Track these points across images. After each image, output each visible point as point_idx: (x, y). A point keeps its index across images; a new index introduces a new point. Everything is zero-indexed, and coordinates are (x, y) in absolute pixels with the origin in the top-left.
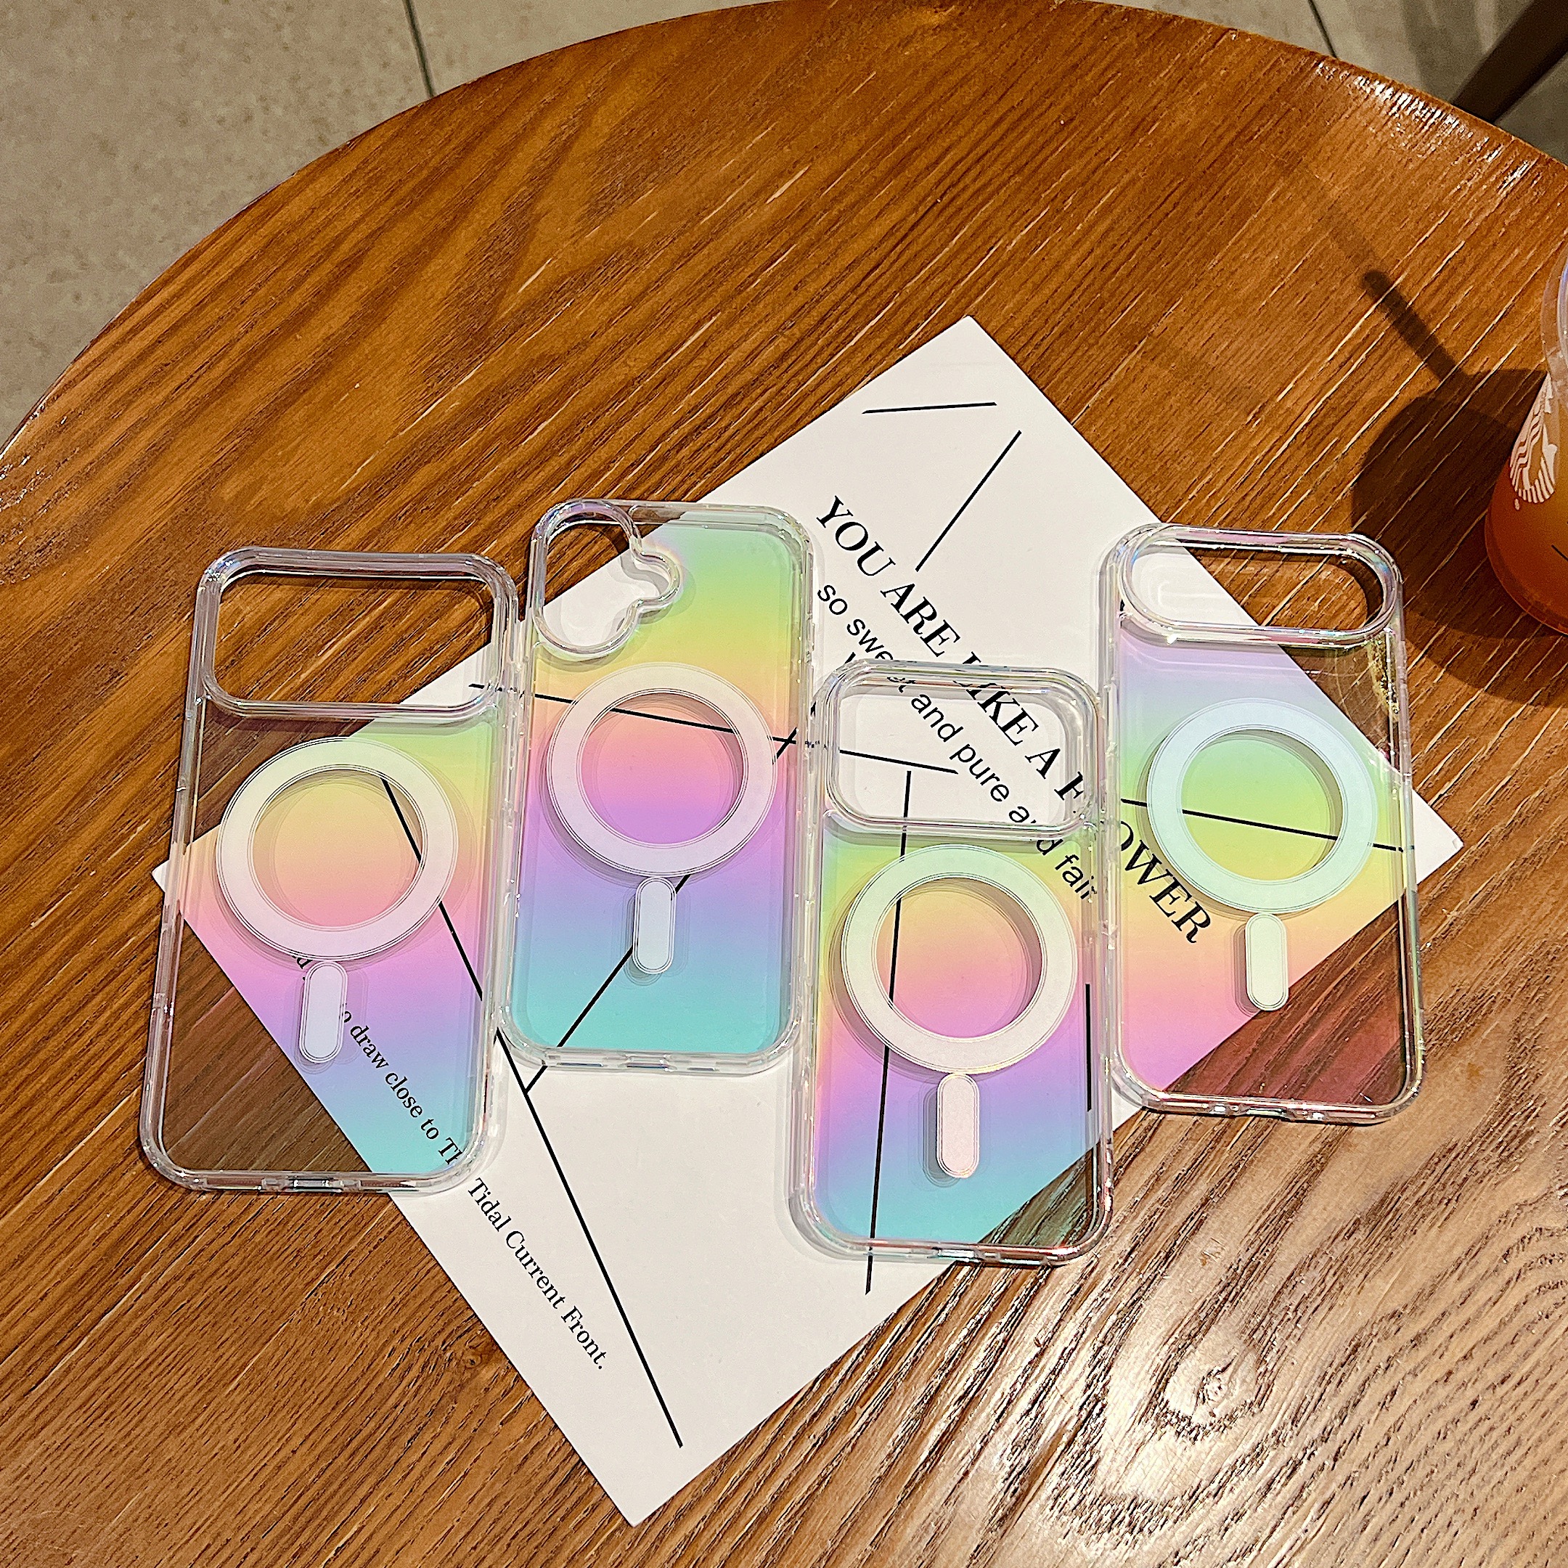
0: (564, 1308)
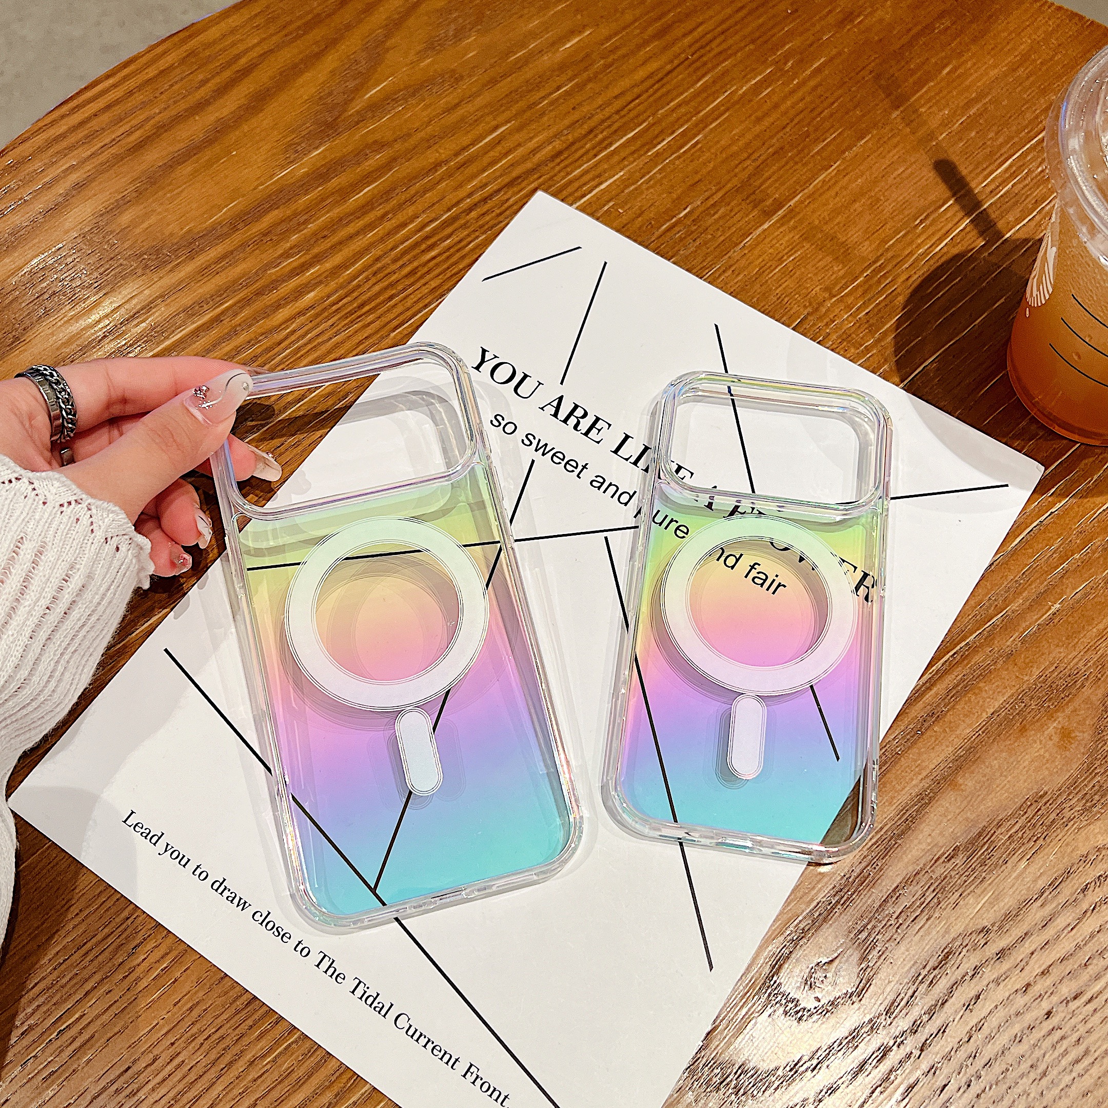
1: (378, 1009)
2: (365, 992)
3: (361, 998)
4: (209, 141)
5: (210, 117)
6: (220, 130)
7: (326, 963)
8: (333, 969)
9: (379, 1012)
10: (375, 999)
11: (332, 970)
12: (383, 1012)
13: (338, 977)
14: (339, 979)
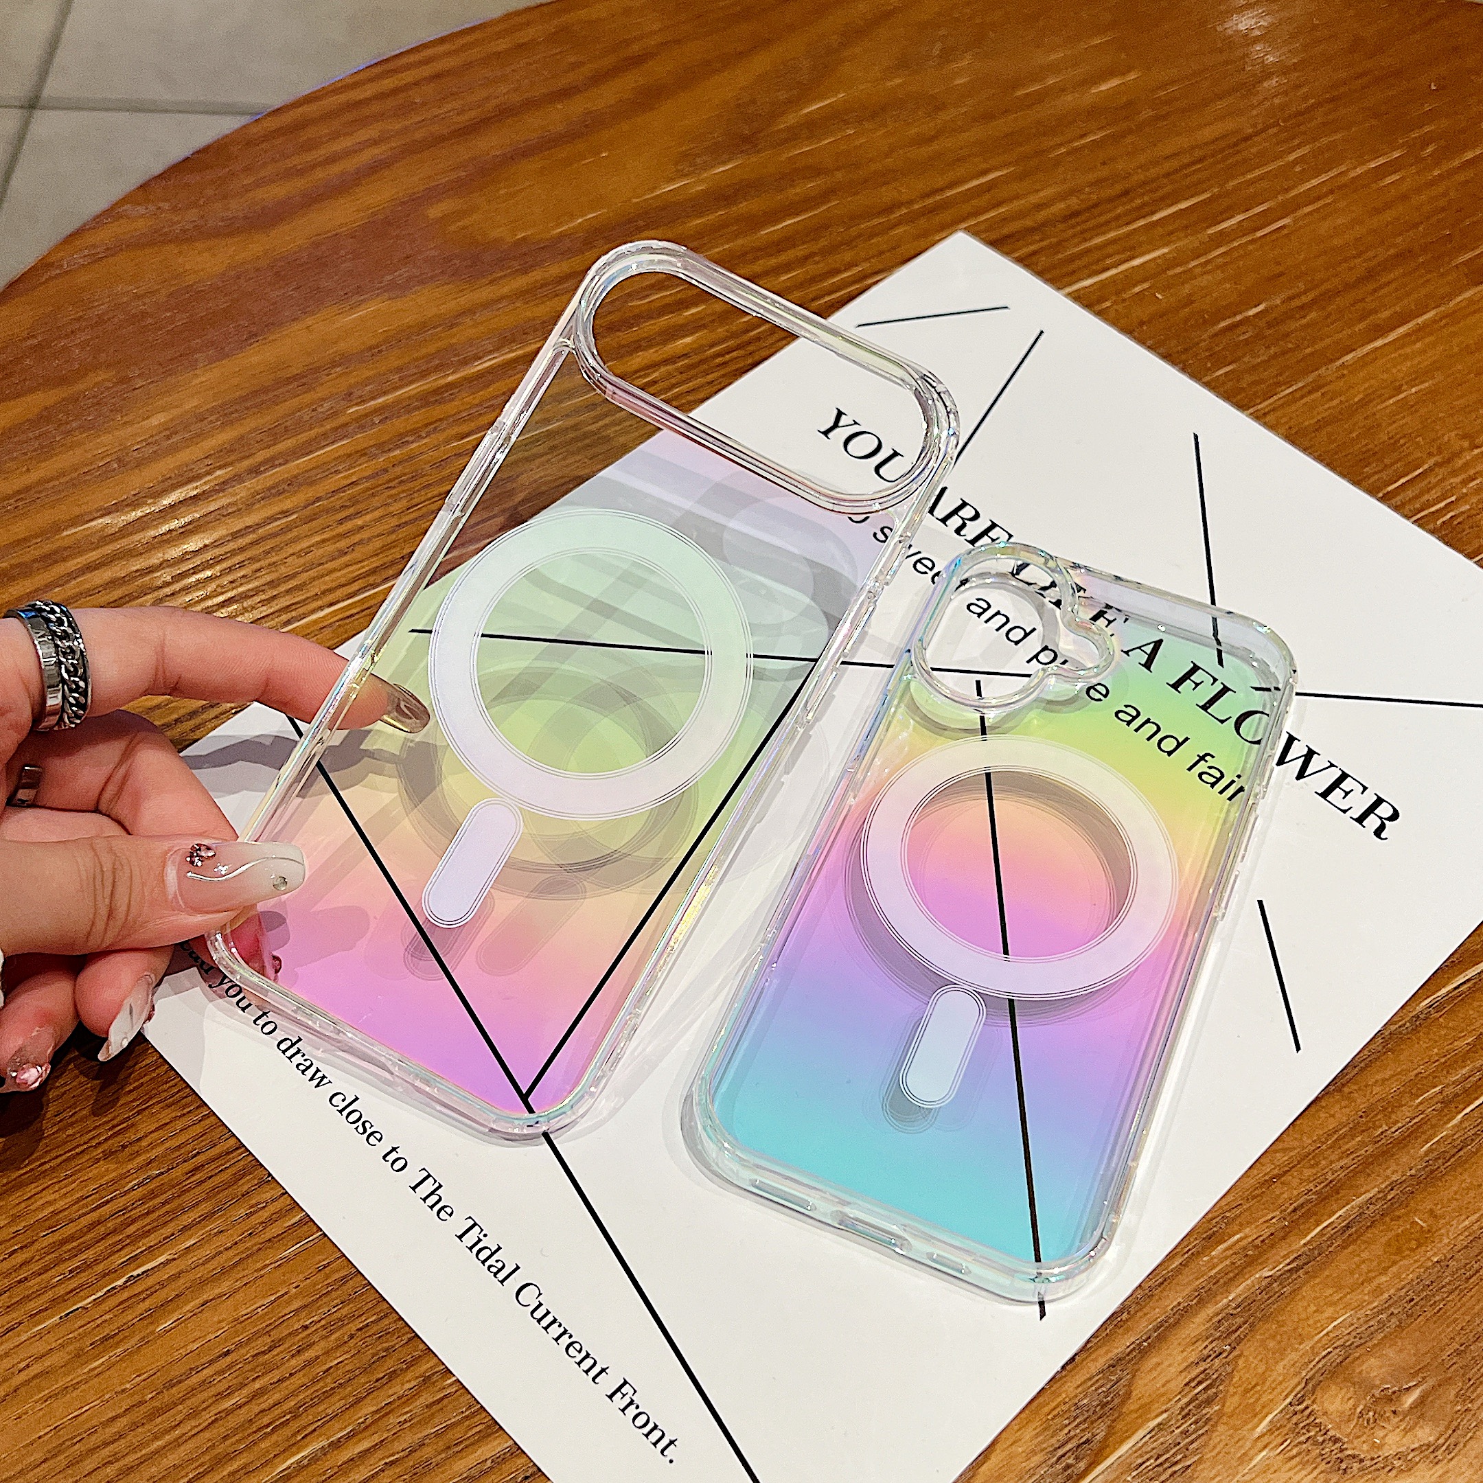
0: (609, 1383)
1: (494, 1270)
2: (480, 1240)
3: (471, 1248)
4: (570, 136)
5: (577, 107)
6: (590, 125)
7: (428, 1186)
8: (438, 1198)
9: (495, 1275)
10: (492, 1254)
11: (434, 1198)
12: (501, 1276)
13: (441, 1210)
14: (442, 1214)
